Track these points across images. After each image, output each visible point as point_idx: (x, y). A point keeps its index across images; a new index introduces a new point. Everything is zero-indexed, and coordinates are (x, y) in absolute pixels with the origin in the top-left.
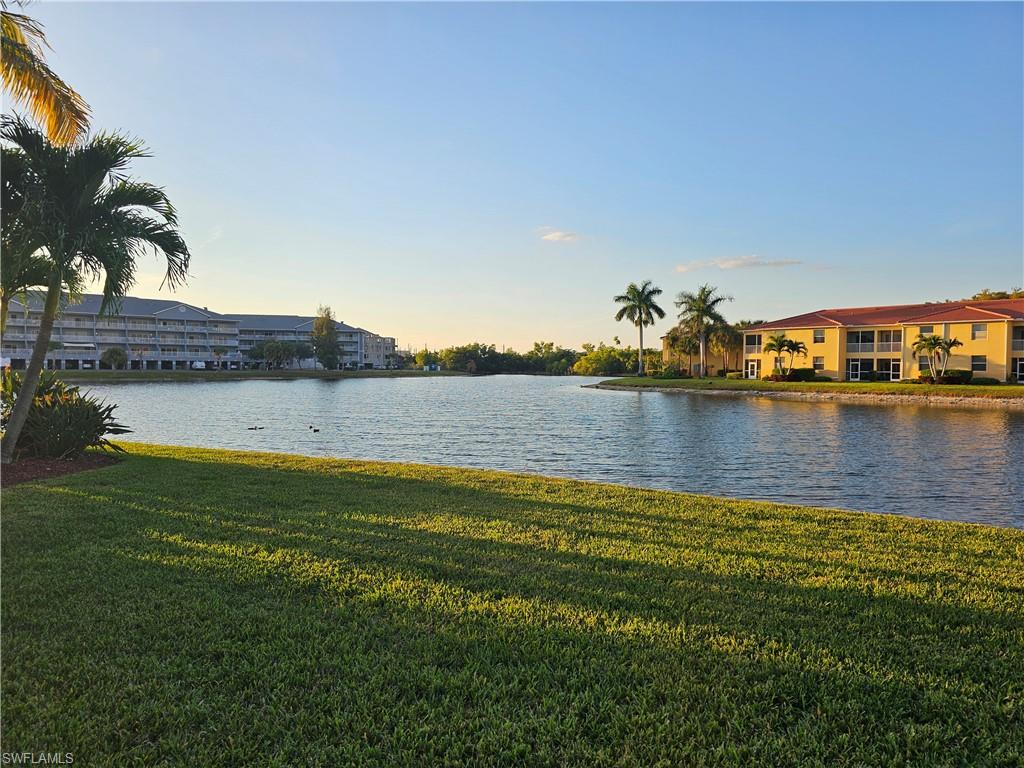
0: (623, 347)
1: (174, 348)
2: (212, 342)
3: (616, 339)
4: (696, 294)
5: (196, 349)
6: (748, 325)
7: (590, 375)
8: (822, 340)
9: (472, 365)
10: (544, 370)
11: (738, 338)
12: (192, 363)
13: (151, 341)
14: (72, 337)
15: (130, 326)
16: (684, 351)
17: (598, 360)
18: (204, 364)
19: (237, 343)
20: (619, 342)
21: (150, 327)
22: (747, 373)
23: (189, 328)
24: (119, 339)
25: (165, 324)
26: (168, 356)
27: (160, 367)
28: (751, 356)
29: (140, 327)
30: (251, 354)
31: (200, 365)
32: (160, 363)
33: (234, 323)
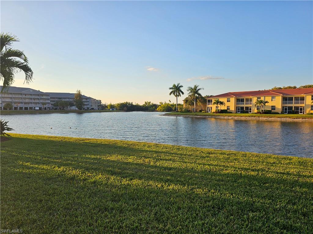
0: (171, 103)
1: (28, 103)
2: (41, 101)
3: (170, 101)
4: (193, 87)
5: (36, 103)
6: (208, 97)
7: (162, 111)
8: (230, 101)
9: (125, 108)
10: (148, 110)
11: (206, 100)
12: (35, 108)
13: (21, 101)
15: (14, 96)
16: (189, 104)
17: (164, 107)
18: (38, 108)
19: (49, 102)
20: (170, 102)
21: (20, 96)
22: (208, 111)
23: (33, 97)
24: (10, 100)
25: (25, 95)
26: (26, 106)
27: (24, 109)
28: (209, 106)
29: (17, 96)
30: (54, 105)
31: (37, 108)
32: (24, 108)
33: (49, 95)
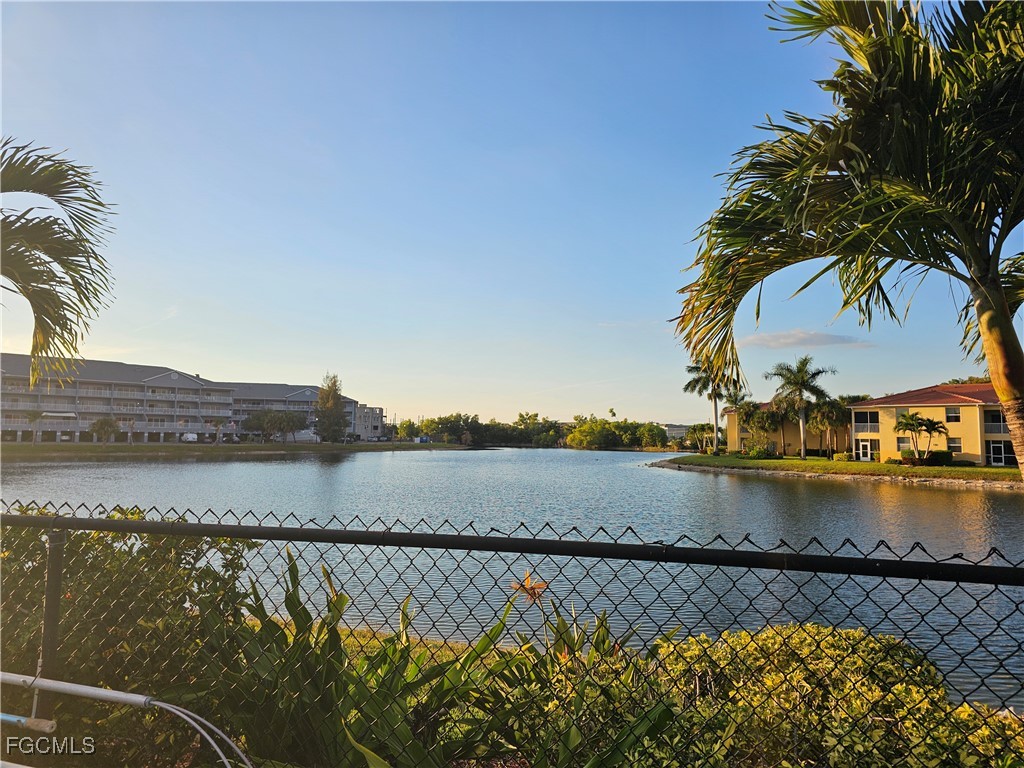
0: (619, 418)
1: (162, 419)
2: (205, 412)
3: (611, 411)
5: (187, 419)
7: (584, 448)
8: (957, 419)
10: (530, 442)
12: (182, 434)
13: (138, 410)
14: (51, 406)
15: (116, 394)
17: (591, 432)
18: (195, 436)
19: (230, 413)
20: (614, 415)
21: (137, 395)
22: (858, 455)
23: (179, 397)
24: (101, 408)
25: (153, 392)
26: (154, 428)
27: (146, 440)
28: (861, 436)
29: (124, 394)
30: (246, 425)
31: (192, 437)
32: (146, 435)
33: (230, 391)
